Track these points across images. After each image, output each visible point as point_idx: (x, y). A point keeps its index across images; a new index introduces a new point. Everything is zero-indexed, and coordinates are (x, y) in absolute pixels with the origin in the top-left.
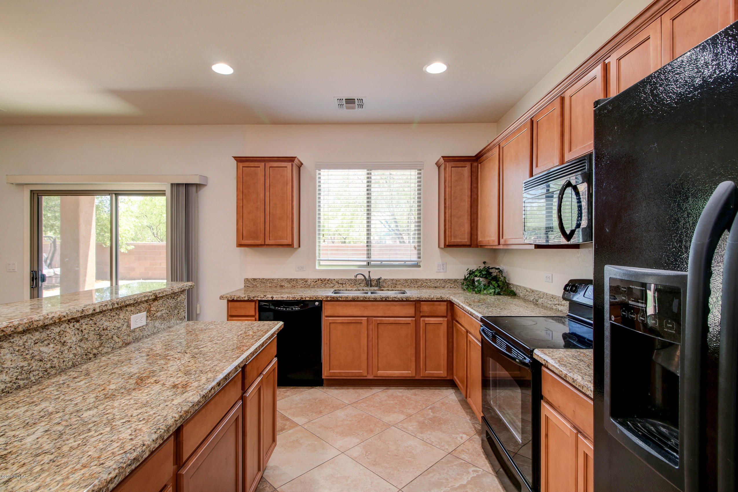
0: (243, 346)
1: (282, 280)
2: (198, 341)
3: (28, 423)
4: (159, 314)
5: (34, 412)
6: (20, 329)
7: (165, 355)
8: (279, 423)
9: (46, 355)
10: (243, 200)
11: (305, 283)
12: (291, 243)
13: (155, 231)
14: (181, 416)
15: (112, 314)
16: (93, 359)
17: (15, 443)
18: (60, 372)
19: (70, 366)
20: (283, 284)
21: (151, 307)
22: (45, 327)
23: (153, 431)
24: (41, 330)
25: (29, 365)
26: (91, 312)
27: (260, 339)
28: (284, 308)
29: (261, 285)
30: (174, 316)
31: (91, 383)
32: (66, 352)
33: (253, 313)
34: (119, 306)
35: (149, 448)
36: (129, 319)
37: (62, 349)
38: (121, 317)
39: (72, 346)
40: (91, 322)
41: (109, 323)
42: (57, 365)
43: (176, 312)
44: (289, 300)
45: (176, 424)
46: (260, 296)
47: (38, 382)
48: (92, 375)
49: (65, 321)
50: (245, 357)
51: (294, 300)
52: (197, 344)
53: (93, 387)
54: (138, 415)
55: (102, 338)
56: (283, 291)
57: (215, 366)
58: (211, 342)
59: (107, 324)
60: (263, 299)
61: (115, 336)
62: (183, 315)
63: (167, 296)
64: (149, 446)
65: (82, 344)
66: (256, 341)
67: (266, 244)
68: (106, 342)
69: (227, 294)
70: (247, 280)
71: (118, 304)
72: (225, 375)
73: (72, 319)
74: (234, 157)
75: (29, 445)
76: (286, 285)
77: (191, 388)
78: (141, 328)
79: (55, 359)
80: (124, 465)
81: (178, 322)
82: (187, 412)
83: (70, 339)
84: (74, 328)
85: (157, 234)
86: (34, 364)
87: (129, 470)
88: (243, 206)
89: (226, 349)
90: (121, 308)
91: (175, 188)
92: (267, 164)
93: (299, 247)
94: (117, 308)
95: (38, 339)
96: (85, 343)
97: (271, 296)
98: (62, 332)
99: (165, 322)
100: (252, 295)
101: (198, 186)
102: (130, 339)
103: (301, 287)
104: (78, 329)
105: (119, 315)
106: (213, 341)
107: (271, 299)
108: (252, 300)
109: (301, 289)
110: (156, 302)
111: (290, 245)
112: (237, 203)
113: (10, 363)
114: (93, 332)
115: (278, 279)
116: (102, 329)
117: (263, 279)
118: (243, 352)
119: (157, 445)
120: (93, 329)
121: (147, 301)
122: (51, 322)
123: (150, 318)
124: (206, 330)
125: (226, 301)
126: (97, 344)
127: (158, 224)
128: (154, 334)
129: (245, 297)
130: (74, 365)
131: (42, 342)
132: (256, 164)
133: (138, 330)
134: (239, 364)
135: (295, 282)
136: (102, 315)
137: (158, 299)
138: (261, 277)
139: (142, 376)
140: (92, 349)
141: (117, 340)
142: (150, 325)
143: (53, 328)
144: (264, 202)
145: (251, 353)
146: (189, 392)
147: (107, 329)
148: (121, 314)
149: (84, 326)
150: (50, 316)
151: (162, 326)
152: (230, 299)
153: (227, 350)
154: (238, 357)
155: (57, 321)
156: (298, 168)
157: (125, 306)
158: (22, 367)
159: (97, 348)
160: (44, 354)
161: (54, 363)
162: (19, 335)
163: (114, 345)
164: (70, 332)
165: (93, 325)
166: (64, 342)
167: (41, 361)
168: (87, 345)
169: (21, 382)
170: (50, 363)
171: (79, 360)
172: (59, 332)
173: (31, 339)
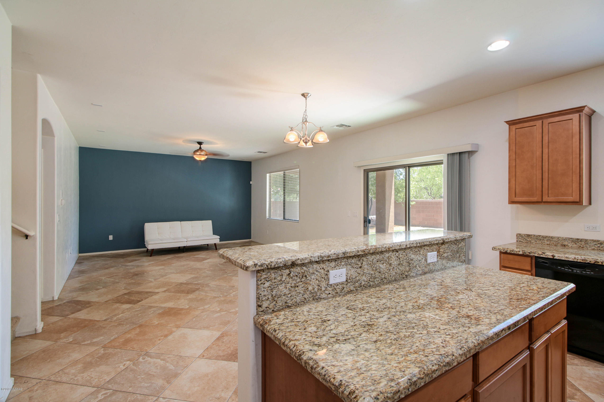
0: (529, 299)
1: (565, 239)
2: (480, 283)
3: (378, 309)
4: (445, 255)
5: (380, 304)
6: (371, 252)
7: (455, 288)
8: (569, 390)
9: (382, 270)
10: (515, 160)
11: (598, 245)
12: (578, 200)
13: (429, 191)
14: (479, 344)
15: (416, 250)
16: (405, 278)
17: (375, 319)
18: (389, 282)
19: (393, 280)
20: (566, 243)
21: (440, 249)
22: (382, 252)
23: (459, 347)
24: (380, 254)
25: (375, 274)
26: (404, 247)
27: (548, 296)
28: (569, 269)
29: (536, 242)
30: (456, 259)
31: (407, 295)
32: (392, 270)
33: (529, 268)
34: (420, 245)
35: (457, 359)
36: (426, 256)
37: (390, 268)
38: (421, 253)
39: (395, 267)
40: (404, 253)
41: (414, 256)
42: (387, 277)
43: (458, 255)
44: (577, 262)
45: (476, 349)
46: (538, 253)
47: (378, 285)
48: (407, 289)
49: (391, 250)
50: (533, 310)
51: (585, 263)
52: (480, 286)
53: (410, 298)
54: (444, 330)
55: (410, 266)
56: (566, 250)
57: (502, 310)
58: (493, 286)
59: (413, 256)
60: (541, 256)
61: (417, 266)
62: (464, 259)
63: (451, 242)
64: (456, 358)
65: (399, 267)
66: (544, 297)
67: (544, 200)
68: (412, 269)
69: (500, 246)
70: (519, 236)
71: (420, 244)
72: (514, 321)
73: (395, 250)
74: (506, 122)
75: (381, 324)
76: (570, 245)
77: (483, 323)
78: (433, 264)
79: (386, 274)
80: (442, 365)
81: (459, 263)
82: (483, 342)
83: (394, 262)
84: (395, 256)
85: (431, 193)
86: (377, 274)
87: (444, 370)
88: (515, 166)
89: (510, 297)
90: (421, 247)
91: (450, 157)
92: (545, 121)
93: (590, 204)
94: (419, 246)
95: (378, 259)
96: (401, 266)
97: (551, 254)
98: (389, 257)
99: (450, 262)
100: (528, 250)
101: (471, 153)
102: (426, 270)
103: (593, 249)
104: (398, 257)
105: (420, 251)
106: (495, 286)
107: (552, 257)
108: (527, 255)
109: (593, 252)
110: (444, 246)
111: (579, 203)
112: (509, 163)
113: (366, 270)
114: (405, 261)
115: (558, 238)
116: (410, 259)
117: (540, 236)
118: (530, 305)
119: (462, 360)
120: (405, 258)
121: (437, 244)
122: (385, 250)
123: (439, 257)
124: (485, 275)
125: (498, 253)
126: (408, 269)
127: (431, 186)
128: (442, 269)
129: (519, 251)
130: (395, 280)
131: (381, 261)
132: (532, 123)
133: (431, 264)
134: (527, 315)
135: (583, 243)
136: (410, 250)
137: (445, 243)
138: (537, 233)
139: (440, 300)
140: (405, 272)
141: (419, 269)
142: (439, 262)
143: (385, 254)
144: (541, 159)
145: (539, 308)
146: (482, 325)
147: (413, 260)
148: (421, 251)
149: (401, 256)
150: (384, 246)
151: (448, 265)
152: (503, 251)
153: (512, 299)
154: (526, 308)
155: (388, 250)
156: (588, 117)
157: (424, 246)
158: (372, 274)
159: (408, 272)
160: (381, 269)
161: (386, 275)
162: (371, 255)
163: (417, 272)
164: (393, 258)
165: (405, 256)
166: (391, 264)
167: (380, 273)
168: (402, 268)
169: (371, 283)
170: (384, 275)
171: (398, 277)
172: (388, 257)
173: (376, 258)
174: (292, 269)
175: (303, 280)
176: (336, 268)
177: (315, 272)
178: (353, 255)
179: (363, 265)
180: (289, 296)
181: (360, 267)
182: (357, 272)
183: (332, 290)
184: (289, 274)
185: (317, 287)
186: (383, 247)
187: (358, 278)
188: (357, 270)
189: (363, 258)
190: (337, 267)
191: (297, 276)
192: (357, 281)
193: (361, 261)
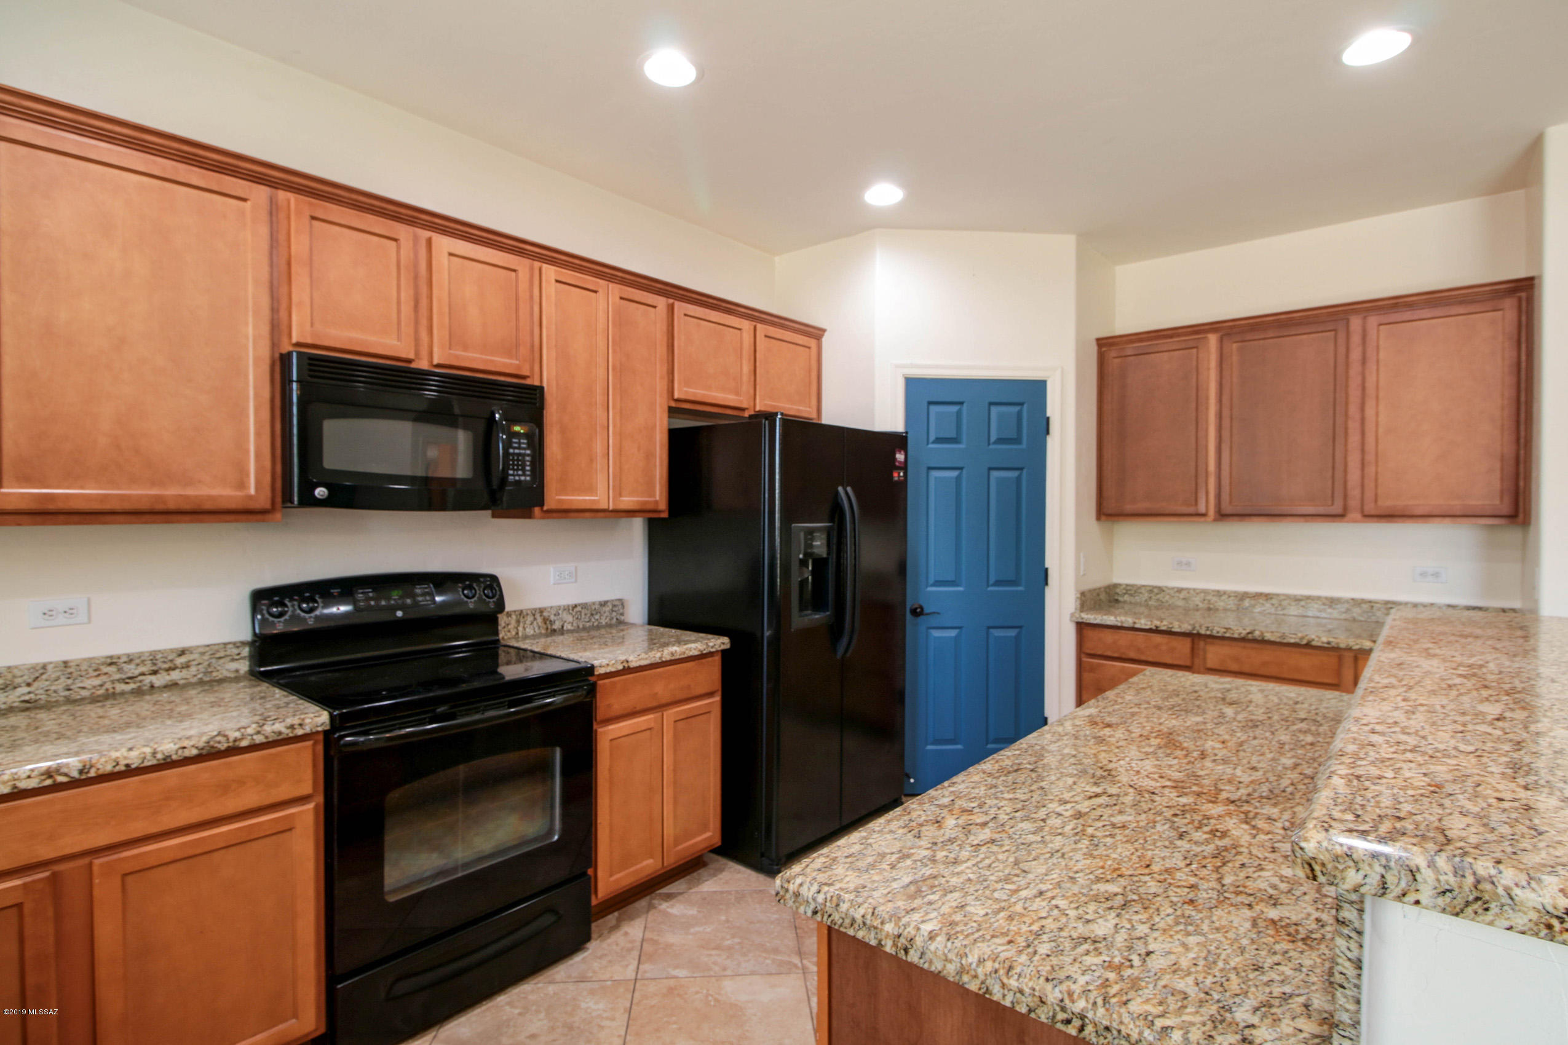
0: (990, 774)
89: (1034, 775)
153: (1032, 770)
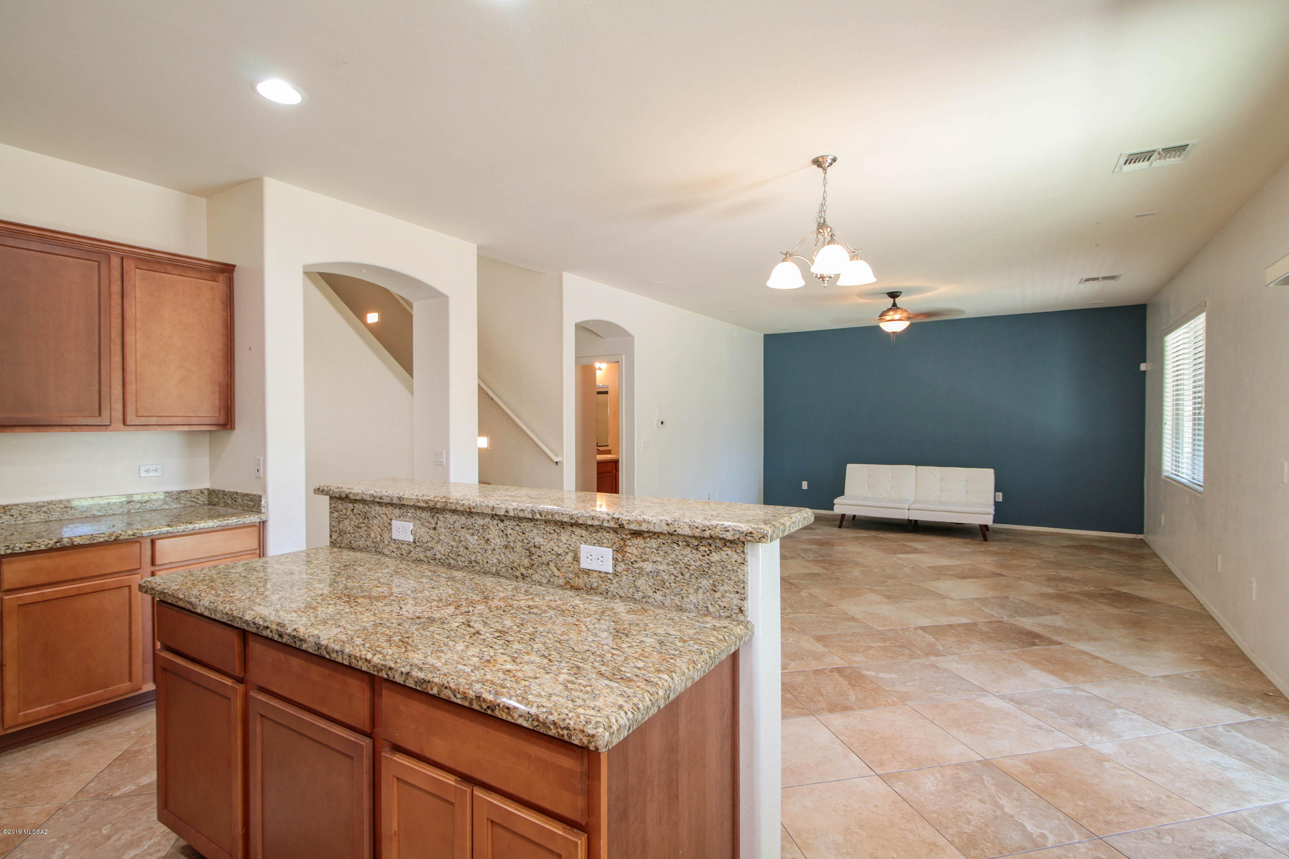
4: (648, 566)
9: (472, 546)
15: (547, 529)
16: (521, 580)
18: (484, 573)
19: (494, 572)
21: (624, 545)
24: (467, 516)
25: (458, 547)
32: (490, 553)
36: (578, 548)
37: (486, 547)
38: (563, 538)
39: (496, 549)
40: (517, 528)
41: (543, 540)
42: (481, 562)
43: (705, 582)
47: (464, 570)
49: (489, 515)
55: (533, 558)
61: (552, 565)
63: (673, 538)
65: (507, 553)
68: (539, 566)
73: (496, 515)
78: (602, 575)
79: (479, 555)
83: (494, 539)
84: (497, 528)
86: (461, 549)
90: (561, 525)
95: (464, 524)
96: (510, 552)
98: (485, 527)
102: (579, 582)
104: (503, 531)
105: (559, 534)
110: (641, 540)
113: (444, 537)
114: (521, 544)
116: (532, 544)
120: (520, 538)
121: (617, 530)
122: (462, 509)
123: (622, 565)
126: (526, 562)
130: (498, 574)
131: (468, 529)
133: (595, 574)
136: (532, 524)
137: (644, 534)
140: (519, 566)
141: (557, 573)
142: (623, 578)
143: (476, 518)
147: (540, 548)
148: (562, 534)
149: (510, 531)
157: (572, 525)
158: (452, 546)
159: (526, 568)
160: (469, 543)
161: (478, 558)
162: (451, 513)
163: (551, 577)
164: (494, 530)
165: (520, 534)
166: (488, 540)
167: (467, 549)
168: (513, 557)
169: (452, 562)
170: (474, 555)
171: (503, 570)
172: (483, 526)
173: (459, 521)
174: (355, 505)
175: (365, 521)
176: (400, 519)
177: (377, 516)
178: (411, 504)
179: (438, 526)
180: (353, 536)
181: (435, 529)
182: (430, 534)
183: (397, 548)
184: (353, 510)
185: (379, 536)
186: (459, 504)
187: (430, 545)
188: (429, 531)
189: (438, 515)
190: (402, 518)
191: (359, 514)
192: (429, 548)
193: (436, 518)
